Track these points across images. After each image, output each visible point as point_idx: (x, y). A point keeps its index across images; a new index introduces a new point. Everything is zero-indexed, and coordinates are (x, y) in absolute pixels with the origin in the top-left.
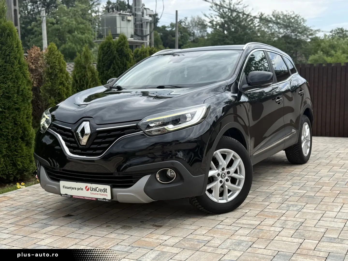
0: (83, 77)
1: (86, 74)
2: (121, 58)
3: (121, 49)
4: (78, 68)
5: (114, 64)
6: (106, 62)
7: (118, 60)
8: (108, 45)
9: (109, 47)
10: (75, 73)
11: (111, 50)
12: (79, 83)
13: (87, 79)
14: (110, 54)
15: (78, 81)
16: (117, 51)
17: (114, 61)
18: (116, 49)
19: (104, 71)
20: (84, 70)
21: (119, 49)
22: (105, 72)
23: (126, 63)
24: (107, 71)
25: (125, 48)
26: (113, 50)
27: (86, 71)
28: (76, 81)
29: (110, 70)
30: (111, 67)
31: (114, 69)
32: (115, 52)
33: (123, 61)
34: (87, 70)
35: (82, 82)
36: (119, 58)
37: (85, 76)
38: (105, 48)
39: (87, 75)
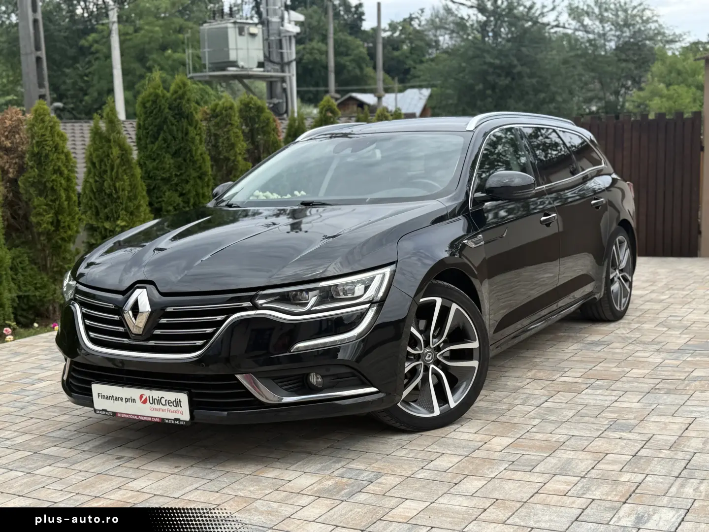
0: (105, 157)
1: (110, 152)
2: (178, 122)
3: (179, 104)
4: (97, 142)
5: (165, 132)
6: (150, 128)
7: (173, 125)
8: (152, 98)
9: (154, 102)
10: (92, 150)
11: (158, 108)
12: (98, 168)
13: (112, 161)
14: (156, 114)
15: (97, 165)
16: (170, 108)
17: (165, 127)
18: (167, 106)
19: (146, 144)
20: (107, 145)
21: (173, 106)
22: (148, 146)
23: (187, 129)
24: (152, 145)
25: (184, 102)
26: (163, 107)
27: (110, 147)
28: (93, 164)
29: (157, 143)
30: (160, 139)
31: (165, 140)
32: (167, 110)
33: (183, 126)
34: (112, 144)
35: (103, 167)
36: (174, 121)
37: (108, 155)
38: (148, 105)
39: (112, 153)
